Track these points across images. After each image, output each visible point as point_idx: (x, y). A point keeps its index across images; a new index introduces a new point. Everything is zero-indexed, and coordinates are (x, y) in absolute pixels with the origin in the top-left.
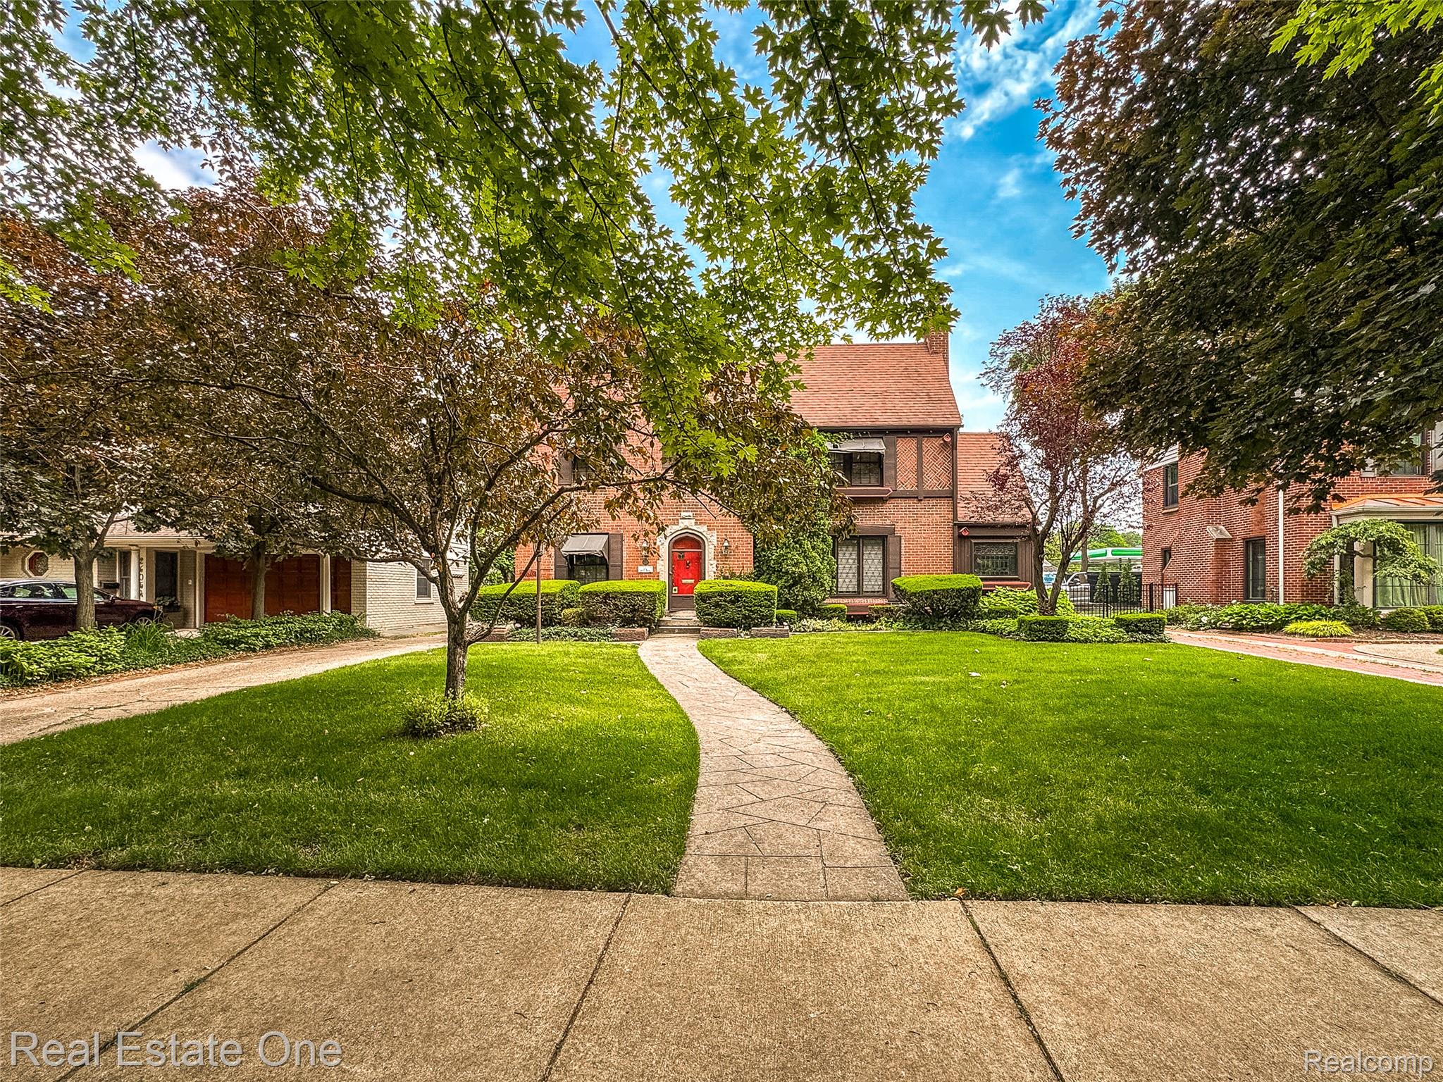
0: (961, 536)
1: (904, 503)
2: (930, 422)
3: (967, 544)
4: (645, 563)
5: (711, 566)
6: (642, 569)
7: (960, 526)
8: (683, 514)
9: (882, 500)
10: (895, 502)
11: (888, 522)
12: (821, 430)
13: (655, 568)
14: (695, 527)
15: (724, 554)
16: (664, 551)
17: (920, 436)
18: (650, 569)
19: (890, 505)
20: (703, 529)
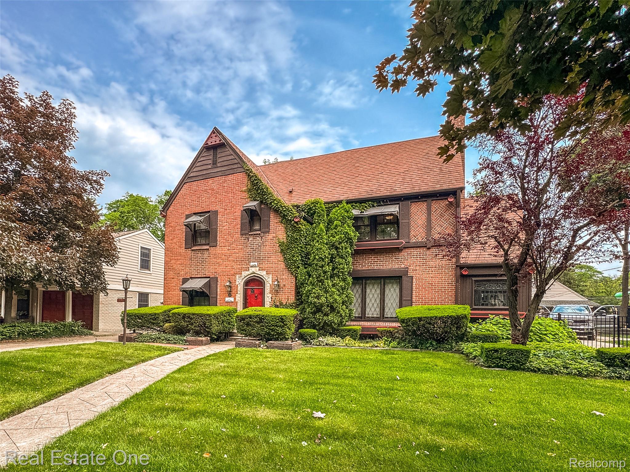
0: (462, 276)
1: (415, 252)
2: (438, 187)
3: (468, 281)
4: (230, 295)
5: (268, 298)
6: (227, 299)
7: (461, 267)
8: (252, 264)
9: (398, 250)
10: (409, 251)
11: (403, 266)
12: (348, 202)
13: (235, 299)
14: (258, 272)
15: (277, 289)
16: (240, 289)
17: (429, 200)
18: (232, 299)
19: (405, 253)
20: (264, 273)
